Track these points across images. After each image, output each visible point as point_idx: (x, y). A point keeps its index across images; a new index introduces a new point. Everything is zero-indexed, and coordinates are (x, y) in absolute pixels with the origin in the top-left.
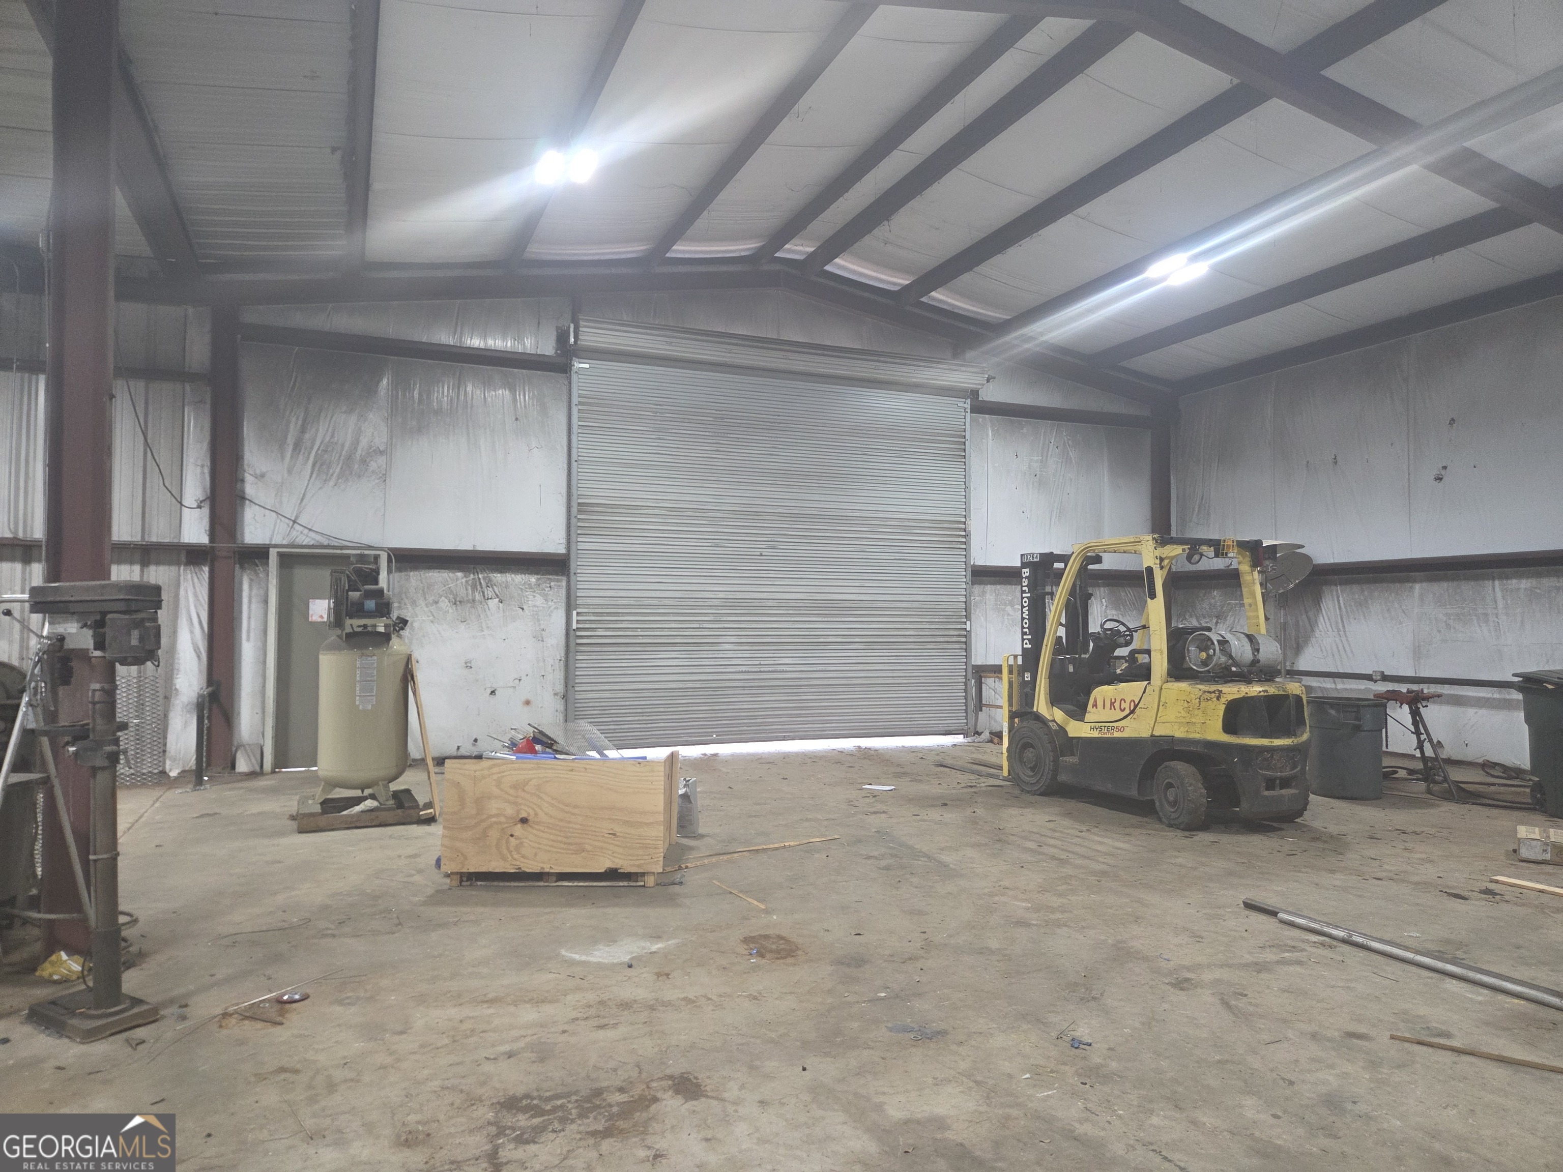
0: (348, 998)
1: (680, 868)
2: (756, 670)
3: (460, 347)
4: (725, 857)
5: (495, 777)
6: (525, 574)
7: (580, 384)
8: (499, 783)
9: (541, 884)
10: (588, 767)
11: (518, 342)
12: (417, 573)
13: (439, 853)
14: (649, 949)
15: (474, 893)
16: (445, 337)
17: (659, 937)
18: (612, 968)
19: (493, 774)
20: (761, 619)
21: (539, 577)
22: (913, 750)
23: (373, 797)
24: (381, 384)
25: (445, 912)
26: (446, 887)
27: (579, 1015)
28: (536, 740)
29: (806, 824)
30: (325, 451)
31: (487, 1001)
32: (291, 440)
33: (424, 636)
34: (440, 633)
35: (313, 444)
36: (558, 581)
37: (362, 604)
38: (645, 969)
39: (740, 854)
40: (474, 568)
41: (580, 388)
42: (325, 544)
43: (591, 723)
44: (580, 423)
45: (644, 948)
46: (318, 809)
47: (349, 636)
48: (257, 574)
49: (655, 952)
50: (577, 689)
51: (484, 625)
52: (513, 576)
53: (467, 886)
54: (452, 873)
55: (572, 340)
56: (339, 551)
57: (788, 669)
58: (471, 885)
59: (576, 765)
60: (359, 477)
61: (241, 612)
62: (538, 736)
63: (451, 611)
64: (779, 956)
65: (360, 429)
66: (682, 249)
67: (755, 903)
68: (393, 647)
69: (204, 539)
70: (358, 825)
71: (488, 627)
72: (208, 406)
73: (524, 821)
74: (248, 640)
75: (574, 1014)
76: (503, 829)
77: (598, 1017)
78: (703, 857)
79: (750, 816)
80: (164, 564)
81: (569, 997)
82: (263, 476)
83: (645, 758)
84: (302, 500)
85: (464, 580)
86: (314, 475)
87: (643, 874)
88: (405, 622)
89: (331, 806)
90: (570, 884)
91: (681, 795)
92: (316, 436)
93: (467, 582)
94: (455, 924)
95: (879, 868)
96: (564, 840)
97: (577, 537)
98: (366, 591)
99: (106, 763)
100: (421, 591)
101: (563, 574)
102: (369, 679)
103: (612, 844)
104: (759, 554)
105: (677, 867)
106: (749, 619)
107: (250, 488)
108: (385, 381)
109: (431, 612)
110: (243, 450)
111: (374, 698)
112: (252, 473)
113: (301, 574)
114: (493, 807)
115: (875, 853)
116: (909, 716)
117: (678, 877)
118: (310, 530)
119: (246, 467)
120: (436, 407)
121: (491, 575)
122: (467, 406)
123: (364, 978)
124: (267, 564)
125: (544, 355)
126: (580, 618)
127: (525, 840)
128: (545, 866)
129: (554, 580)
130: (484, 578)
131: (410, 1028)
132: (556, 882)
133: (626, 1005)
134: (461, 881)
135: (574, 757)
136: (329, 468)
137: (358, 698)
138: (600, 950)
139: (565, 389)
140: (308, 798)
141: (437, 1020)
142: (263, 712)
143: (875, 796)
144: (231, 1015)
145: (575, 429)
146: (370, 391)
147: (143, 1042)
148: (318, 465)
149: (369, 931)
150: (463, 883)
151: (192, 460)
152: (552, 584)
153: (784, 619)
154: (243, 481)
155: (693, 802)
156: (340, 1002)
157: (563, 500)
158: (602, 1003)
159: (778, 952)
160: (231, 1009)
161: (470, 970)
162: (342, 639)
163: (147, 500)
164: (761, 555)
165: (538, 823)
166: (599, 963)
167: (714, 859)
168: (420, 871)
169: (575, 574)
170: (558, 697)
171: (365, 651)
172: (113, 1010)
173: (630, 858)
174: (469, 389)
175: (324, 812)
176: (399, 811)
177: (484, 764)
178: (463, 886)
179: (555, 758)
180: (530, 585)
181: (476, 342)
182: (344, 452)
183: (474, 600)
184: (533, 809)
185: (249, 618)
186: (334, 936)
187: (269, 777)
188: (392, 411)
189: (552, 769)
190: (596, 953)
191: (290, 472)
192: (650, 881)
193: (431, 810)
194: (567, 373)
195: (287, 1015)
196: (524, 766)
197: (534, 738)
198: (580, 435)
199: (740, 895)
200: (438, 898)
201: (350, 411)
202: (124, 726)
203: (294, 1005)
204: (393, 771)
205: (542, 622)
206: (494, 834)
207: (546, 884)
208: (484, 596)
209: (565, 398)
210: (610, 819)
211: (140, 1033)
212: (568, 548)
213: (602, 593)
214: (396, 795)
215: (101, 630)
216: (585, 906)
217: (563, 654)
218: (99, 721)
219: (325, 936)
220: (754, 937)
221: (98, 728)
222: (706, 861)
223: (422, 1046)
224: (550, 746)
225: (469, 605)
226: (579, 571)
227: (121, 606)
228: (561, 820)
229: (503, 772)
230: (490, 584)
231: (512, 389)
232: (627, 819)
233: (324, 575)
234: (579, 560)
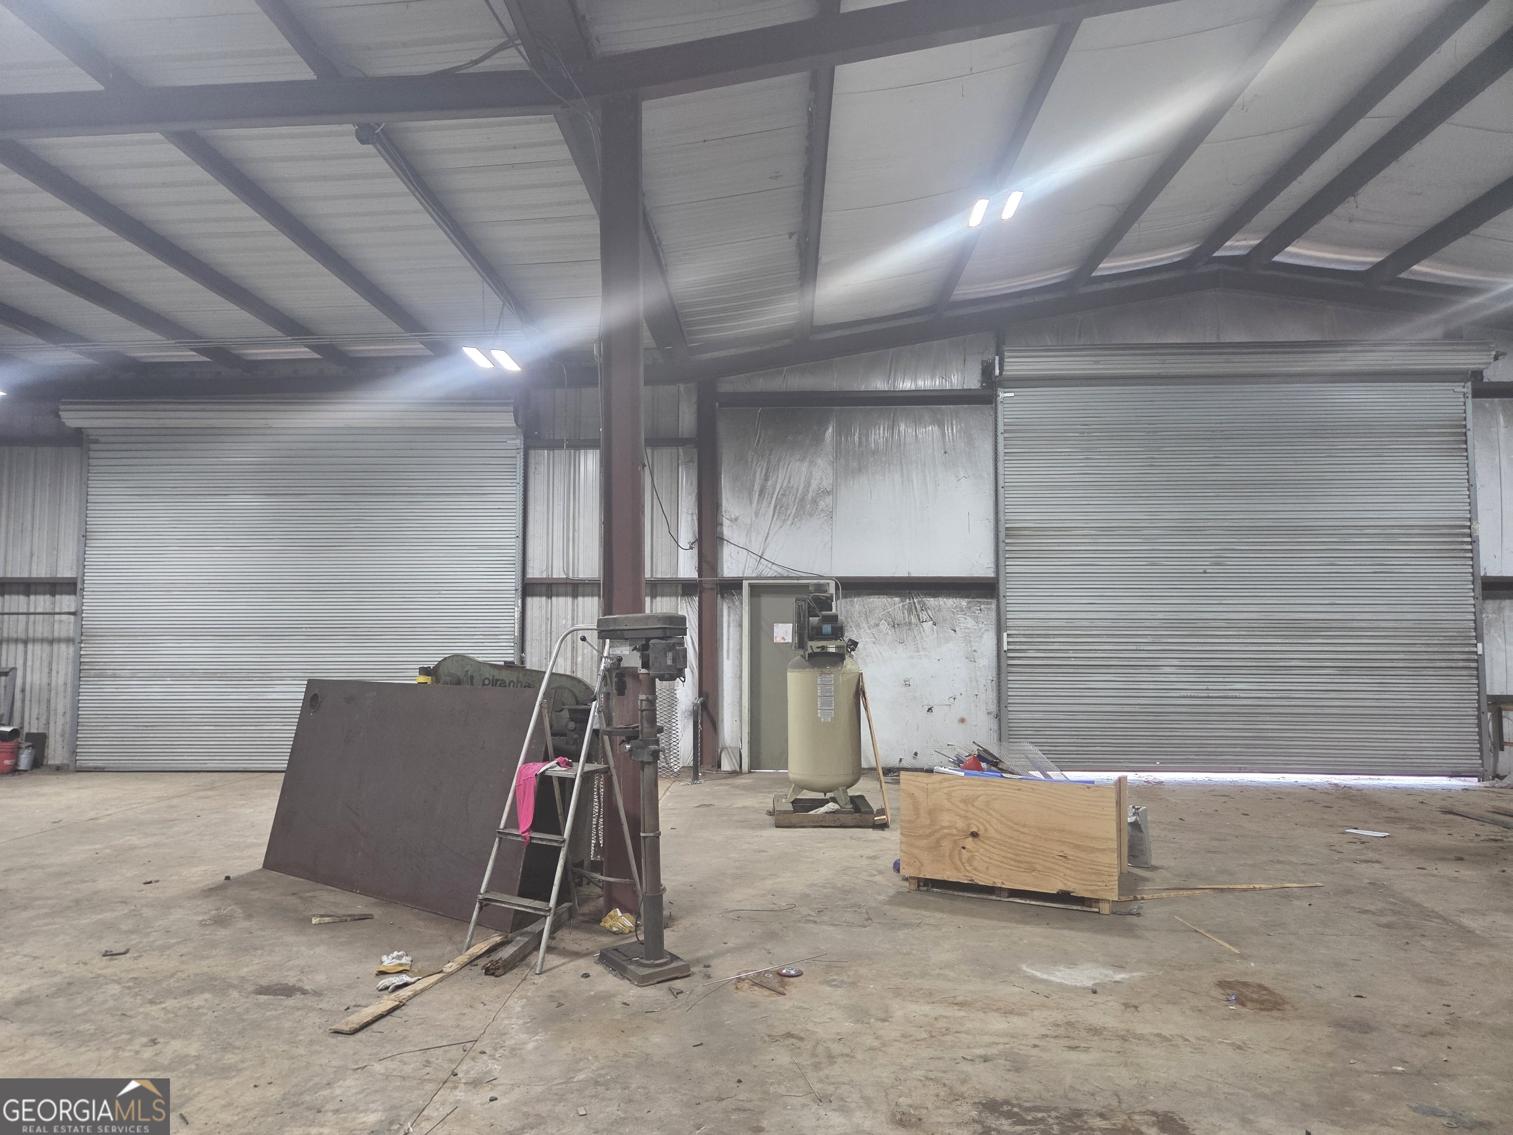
0: (834, 980)
1: (1136, 899)
2: (1203, 695)
3: (894, 391)
4: (1185, 893)
5: (946, 791)
6: (956, 598)
7: (1005, 413)
8: (949, 796)
9: (994, 897)
10: (1035, 787)
11: (946, 380)
12: (860, 599)
13: (897, 858)
14: (1113, 978)
15: (931, 898)
16: (879, 384)
17: (1121, 967)
18: (1075, 990)
19: (944, 788)
20: (1206, 641)
21: (969, 600)
22: (1409, 792)
23: (833, 800)
24: (827, 432)
25: (906, 913)
26: (906, 890)
27: (1048, 1032)
28: (980, 758)
29: (1278, 866)
30: (783, 495)
31: (956, 1004)
32: (757, 488)
33: (867, 656)
34: (881, 653)
35: (774, 489)
36: (988, 604)
37: (821, 628)
38: (1110, 998)
39: (1202, 891)
40: (909, 593)
41: (1005, 417)
42: (785, 575)
43: (1030, 743)
44: (1006, 451)
45: (1106, 976)
46: (790, 807)
47: (812, 656)
48: (734, 603)
49: (1118, 982)
50: (1009, 709)
51: (920, 646)
52: (945, 599)
53: (924, 891)
54: (911, 878)
55: (997, 372)
56: (796, 581)
57: (1242, 695)
58: (927, 890)
59: (1024, 785)
60: (811, 515)
61: (722, 635)
62: (983, 754)
63: (890, 633)
64: (1263, 1007)
65: (811, 473)
66: (1108, 266)
67: (1227, 945)
68: (846, 667)
69: (694, 575)
70: (824, 825)
71: (924, 648)
72: (696, 464)
73: (974, 835)
74: (728, 658)
75: (1043, 1031)
76: (955, 841)
77: (1068, 1037)
78: (1159, 889)
79: (1210, 852)
80: (667, 596)
81: (1036, 1013)
82: (736, 519)
83: (1092, 782)
84: (767, 538)
85: (901, 605)
86: (776, 516)
87: (1097, 901)
88: (855, 644)
89: (801, 806)
90: (1023, 901)
91: (1131, 823)
92: (776, 482)
93: (903, 606)
94: (918, 925)
95: (1379, 925)
96: (1015, 857)
97: (1005, 561)
98: (824, 616)
99: (650, 759)
100: (864, 616)
101: (992, 597)
102: (828, 694)
103: (1064, 866)
104: (1202, 571)
105: (1132, 897)
106: (1192, 640)
107: (727, 531)
108: (830, 430)
109: (873, 634)
110: (721, 498)
111: (833, 711)
112: (728, 517)
113: (767, 601)
114: (945, 819)
115: (1372, 908)
116: (1401, 753)
117: (1134, 907)
118: (773, 563)
119: (724, 514)
120: (873, 448)
121: (925, 599)
122: (900, 444)
123: (845, 964)
124: (741, 594)
125: (970, 389)
126: (1010, 640)
127: (976, 854)
128: (996, 881)
129: (984, 603)
130: (919, 602)
131: (892, 1017)
132: (1008, 897)
133: (1095, 1031)
134: (919, 886)
135: (1020, 777)
136: (787, 509)
137: (819, 711)
138: (1061, 971)
139: (991, 419)
140: (781, 797)
141: (915, 1014)
142: (741, 721)
143: (1363, 843)
144: (744, 980)
145: (1001, 457)
146: (818, 439)
147: (682, 992)
148: (778, 508)
149: (845, 922)
150: (921, 888)
151: (685, 510)
152: (982, 606)
153: (1231, 641)
154: (722, 524)
155: (1144, 831)
156: (828, 983)
157: (991, 525)
158: (1069, 1024)
159: (1262, 1002)
160: (743, 975)
161: (938, 971)
162: (805, 658)
163: (654, 544)
164: (1205, 572)
165: (989, 838)
166: (1061, 984)
167: (1173, 894)
168: (880, 872)
169: (1004, 596)
170: (992, 716)
171: (824, 670)
172: (658, 962)
173: (1083, 882)
174: (902, 427)
175: (795, 811)
176: (857, 815)
177: (935, 777)
178: (921, 891)
179: (1002, 776)
180: (961, 608)
181: (906, 385)
182: (798, 495)
183: (910, 623)
184: (982, 824)
185: (729, 639)
186: (815, 922)
187: (747, 776)
188: (837, 455)
189: (999, 787)
190: (1057, 973)
191: (757, 515)
192: (1105, 908)
193: (884, 817)
194: (991, 403)
195: (786, 987)
196: (973, 782)
197: (979, 756)
198: (1006, 462)
199: (1207, 935)
200: (898, 899)
201: (802, 459)
202: (661, 730)
203: (792, 980)
204: (850, 779)
205: (973, 644)
206: (946, 845)
207: (998, 898)
208: (919, 619)
209: (991, 427)
210: (1060, 841)
211: (678, 984)
212: (997, 571)
213: (1030, 615)
214: (853, 799)
215: (645, 652)
216: (1038, 925)
217: (995, 674)
218: (645, 725)
219: (808, 921)
220: (1229, 982)
221: (645, 730)
222: (1164, 895)
223: (904, 1036)
224: (995, 765)
225: (906, 628)
226: (1008, 594)
227: (660, 633)
228: (1011, 838)
229: (954, 786)
230: (924, 608)
231: (941, 425)
232: (1077, 842)
233: (789, 604)
234: (1007, 583)
